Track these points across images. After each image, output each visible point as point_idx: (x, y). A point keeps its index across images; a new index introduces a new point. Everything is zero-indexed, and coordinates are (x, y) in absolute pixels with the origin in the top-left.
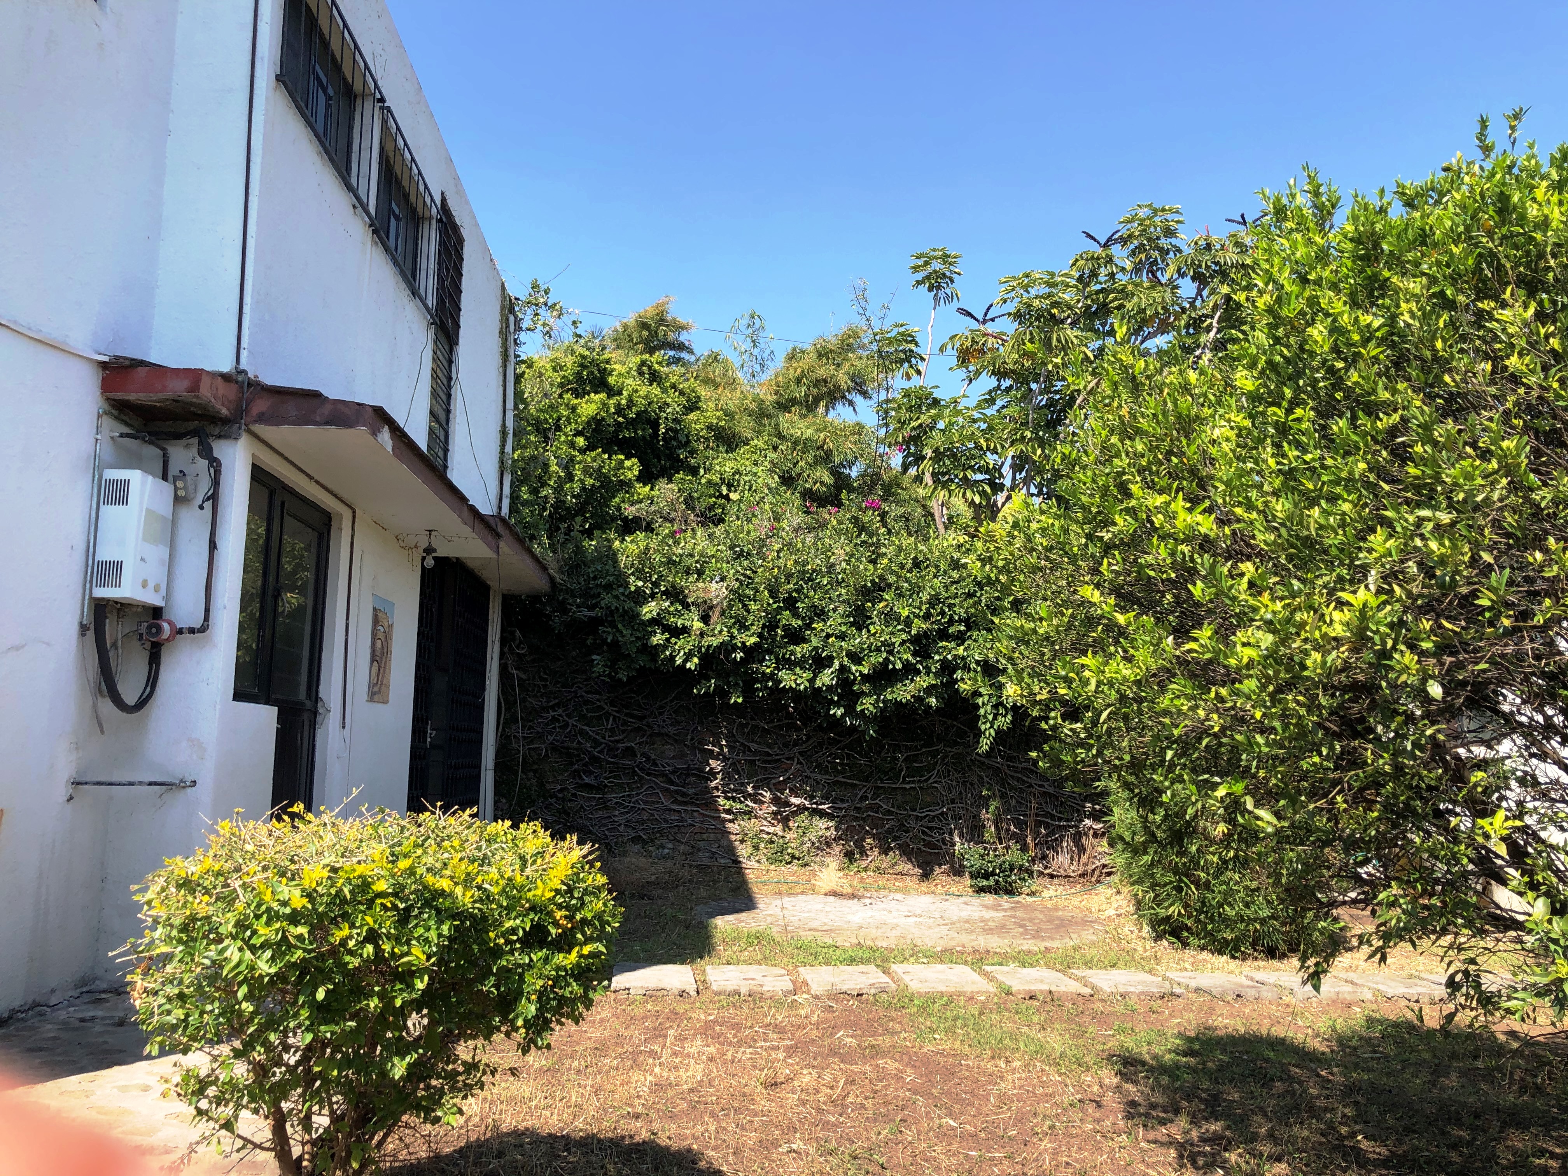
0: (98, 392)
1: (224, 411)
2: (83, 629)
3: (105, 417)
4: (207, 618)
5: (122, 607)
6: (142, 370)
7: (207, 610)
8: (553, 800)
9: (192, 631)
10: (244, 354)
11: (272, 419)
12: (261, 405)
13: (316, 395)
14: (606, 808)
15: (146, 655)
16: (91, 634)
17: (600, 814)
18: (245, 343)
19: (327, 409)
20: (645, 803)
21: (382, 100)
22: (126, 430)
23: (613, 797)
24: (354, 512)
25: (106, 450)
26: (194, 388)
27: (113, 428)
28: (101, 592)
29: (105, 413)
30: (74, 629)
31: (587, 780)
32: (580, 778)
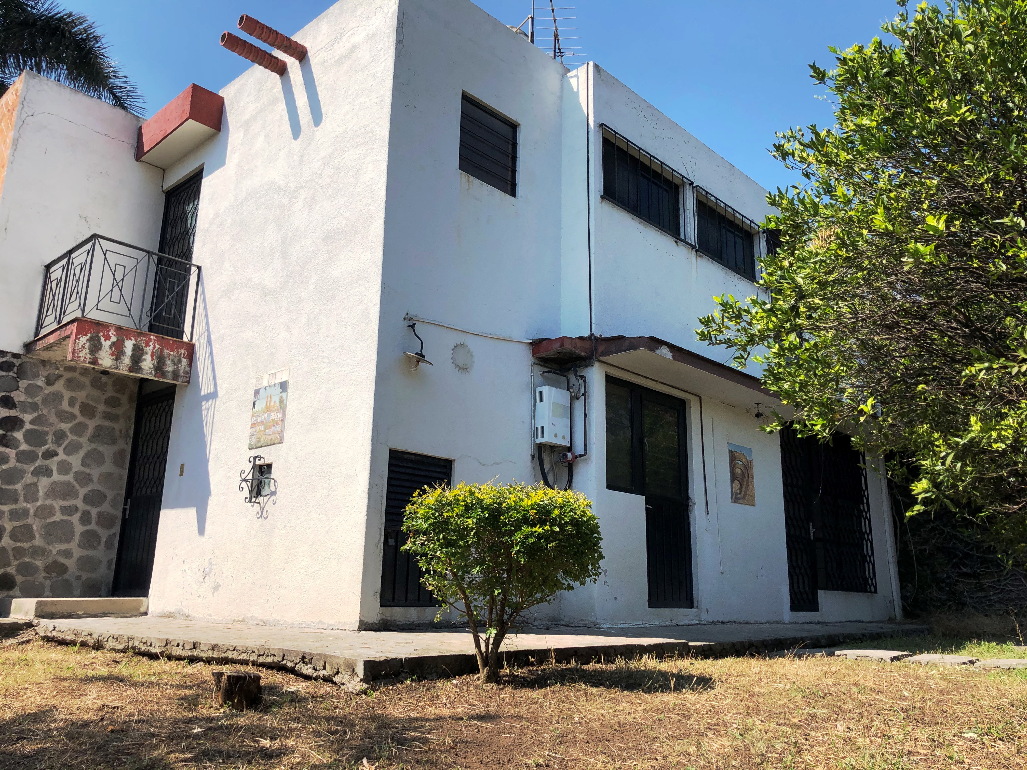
0: (531, 355)
1: (583, 354)
2: (533, 457)
3: (535, 366)
4: (585, 449)
5: (552, 448)
6: (544, 342)
7: (585, 445)
8: (944, 585)
9: (581, 456)
10: (593, 326)
11: (607, 353)
12: (601, 348)
13: (622, 338)
14: (983, 590)
15: (567, 469)
16: (536, 458)
17: (980, 594)
18: (593, 322)
19: (627, 343)
20: (1012, 585)
21: (692, 183)
22: (547, 370)
23: (987, 582)
24: (700, 398)
25: (538, 379)
26: (562, 345)
27: (539, 370)
28: (539, 441)
29: (534, 363)
30: (529, 458)
31: (964, 570)
32: (960, 569)
